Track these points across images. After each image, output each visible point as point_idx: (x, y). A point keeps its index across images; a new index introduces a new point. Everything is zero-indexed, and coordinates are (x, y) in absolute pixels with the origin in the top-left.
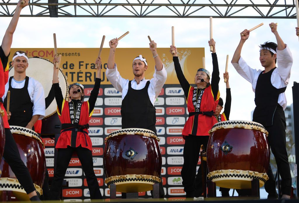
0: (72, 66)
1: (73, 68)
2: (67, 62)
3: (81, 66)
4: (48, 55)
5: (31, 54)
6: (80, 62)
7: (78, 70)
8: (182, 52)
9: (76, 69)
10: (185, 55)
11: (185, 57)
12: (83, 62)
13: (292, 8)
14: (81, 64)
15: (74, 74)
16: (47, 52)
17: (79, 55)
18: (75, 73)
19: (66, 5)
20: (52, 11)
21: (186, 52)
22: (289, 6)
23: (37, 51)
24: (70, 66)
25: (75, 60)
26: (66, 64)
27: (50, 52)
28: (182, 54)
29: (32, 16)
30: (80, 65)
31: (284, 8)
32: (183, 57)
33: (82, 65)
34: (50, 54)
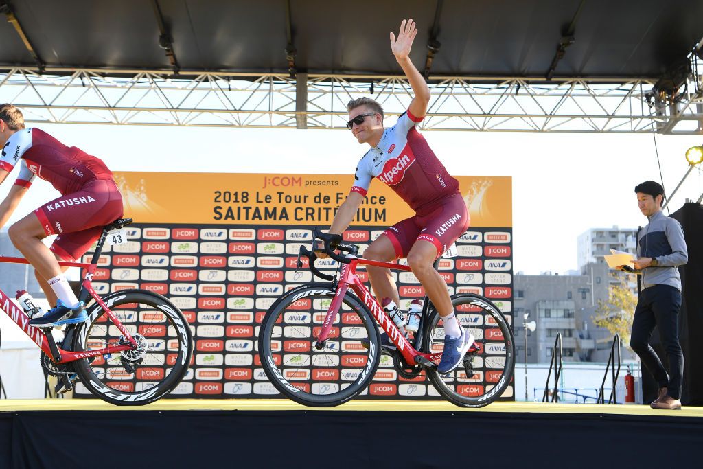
0: (327, 199)
1: (328, 202)
2: (320, 194)
3: (339, 200)
4: (294, 183)
5: (271, 181)
6: (338, 194)
7: (335, 206)
8: (480, 182)
9: (333, 204)
10: (485, 186)
11: (485, 189)
12: (342, 194)
13: (639, 119)
14: (340, 196)
15: (329, 211)
16: (293, 179)
17: (337, 184)
18: (330, 209)
19: (318, 114)
20: (300, 121)
21: (486, 182)
22: (635, 118)
23: (278, 178)
24: (325, 199)
25: (331, 192)
26: (319, 197)
27: (297, 179)
28: (481, 185)
29: (272, 127)
30: (338, 198)
31: (629, 119)
32: (481, 188)
33: (341, 198)
34: (297, 182)
